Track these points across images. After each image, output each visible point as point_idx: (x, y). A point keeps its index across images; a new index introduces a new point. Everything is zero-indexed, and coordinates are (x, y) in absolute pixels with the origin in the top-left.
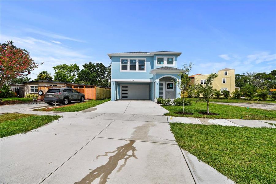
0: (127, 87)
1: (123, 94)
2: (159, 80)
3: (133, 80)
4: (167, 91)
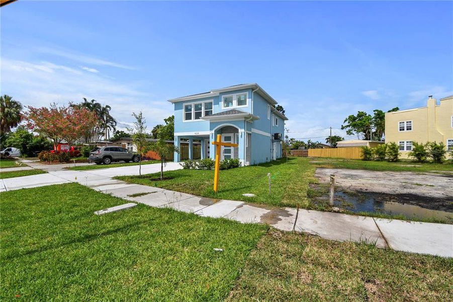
2: (213, 131)
3: (198, 132)
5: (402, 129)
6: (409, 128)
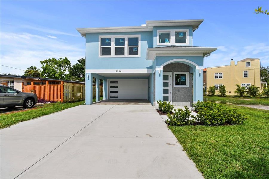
0: (117, 83)
1: (111, 92)
4: (175, 88)
5: (216, 77)
6: (221, 77)
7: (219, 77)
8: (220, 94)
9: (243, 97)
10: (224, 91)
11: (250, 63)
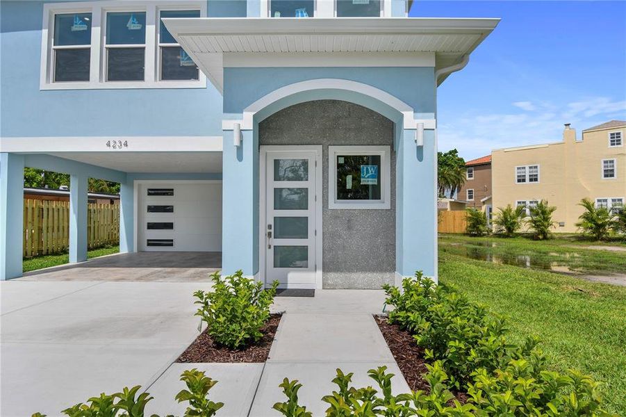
0: (168, 192)
1: (152, 226)
2: (246, 120)
3: (123, 139)
4: (336, 215)
5: (521, 179)
6: (534, 179)
7: (527, 178)
8: (533, 230)
9: (602, 239)
10: (546, 223)
11: (622, 135)
